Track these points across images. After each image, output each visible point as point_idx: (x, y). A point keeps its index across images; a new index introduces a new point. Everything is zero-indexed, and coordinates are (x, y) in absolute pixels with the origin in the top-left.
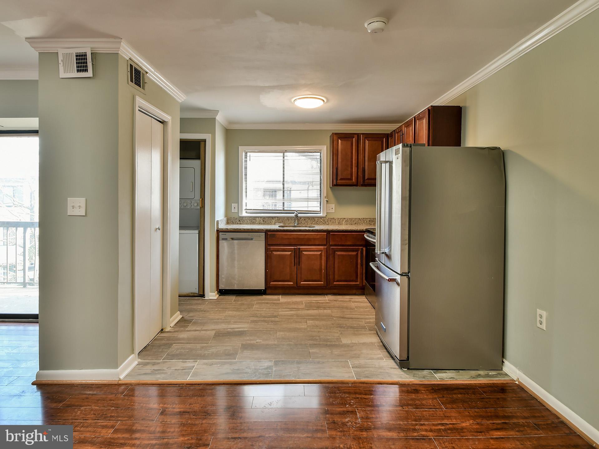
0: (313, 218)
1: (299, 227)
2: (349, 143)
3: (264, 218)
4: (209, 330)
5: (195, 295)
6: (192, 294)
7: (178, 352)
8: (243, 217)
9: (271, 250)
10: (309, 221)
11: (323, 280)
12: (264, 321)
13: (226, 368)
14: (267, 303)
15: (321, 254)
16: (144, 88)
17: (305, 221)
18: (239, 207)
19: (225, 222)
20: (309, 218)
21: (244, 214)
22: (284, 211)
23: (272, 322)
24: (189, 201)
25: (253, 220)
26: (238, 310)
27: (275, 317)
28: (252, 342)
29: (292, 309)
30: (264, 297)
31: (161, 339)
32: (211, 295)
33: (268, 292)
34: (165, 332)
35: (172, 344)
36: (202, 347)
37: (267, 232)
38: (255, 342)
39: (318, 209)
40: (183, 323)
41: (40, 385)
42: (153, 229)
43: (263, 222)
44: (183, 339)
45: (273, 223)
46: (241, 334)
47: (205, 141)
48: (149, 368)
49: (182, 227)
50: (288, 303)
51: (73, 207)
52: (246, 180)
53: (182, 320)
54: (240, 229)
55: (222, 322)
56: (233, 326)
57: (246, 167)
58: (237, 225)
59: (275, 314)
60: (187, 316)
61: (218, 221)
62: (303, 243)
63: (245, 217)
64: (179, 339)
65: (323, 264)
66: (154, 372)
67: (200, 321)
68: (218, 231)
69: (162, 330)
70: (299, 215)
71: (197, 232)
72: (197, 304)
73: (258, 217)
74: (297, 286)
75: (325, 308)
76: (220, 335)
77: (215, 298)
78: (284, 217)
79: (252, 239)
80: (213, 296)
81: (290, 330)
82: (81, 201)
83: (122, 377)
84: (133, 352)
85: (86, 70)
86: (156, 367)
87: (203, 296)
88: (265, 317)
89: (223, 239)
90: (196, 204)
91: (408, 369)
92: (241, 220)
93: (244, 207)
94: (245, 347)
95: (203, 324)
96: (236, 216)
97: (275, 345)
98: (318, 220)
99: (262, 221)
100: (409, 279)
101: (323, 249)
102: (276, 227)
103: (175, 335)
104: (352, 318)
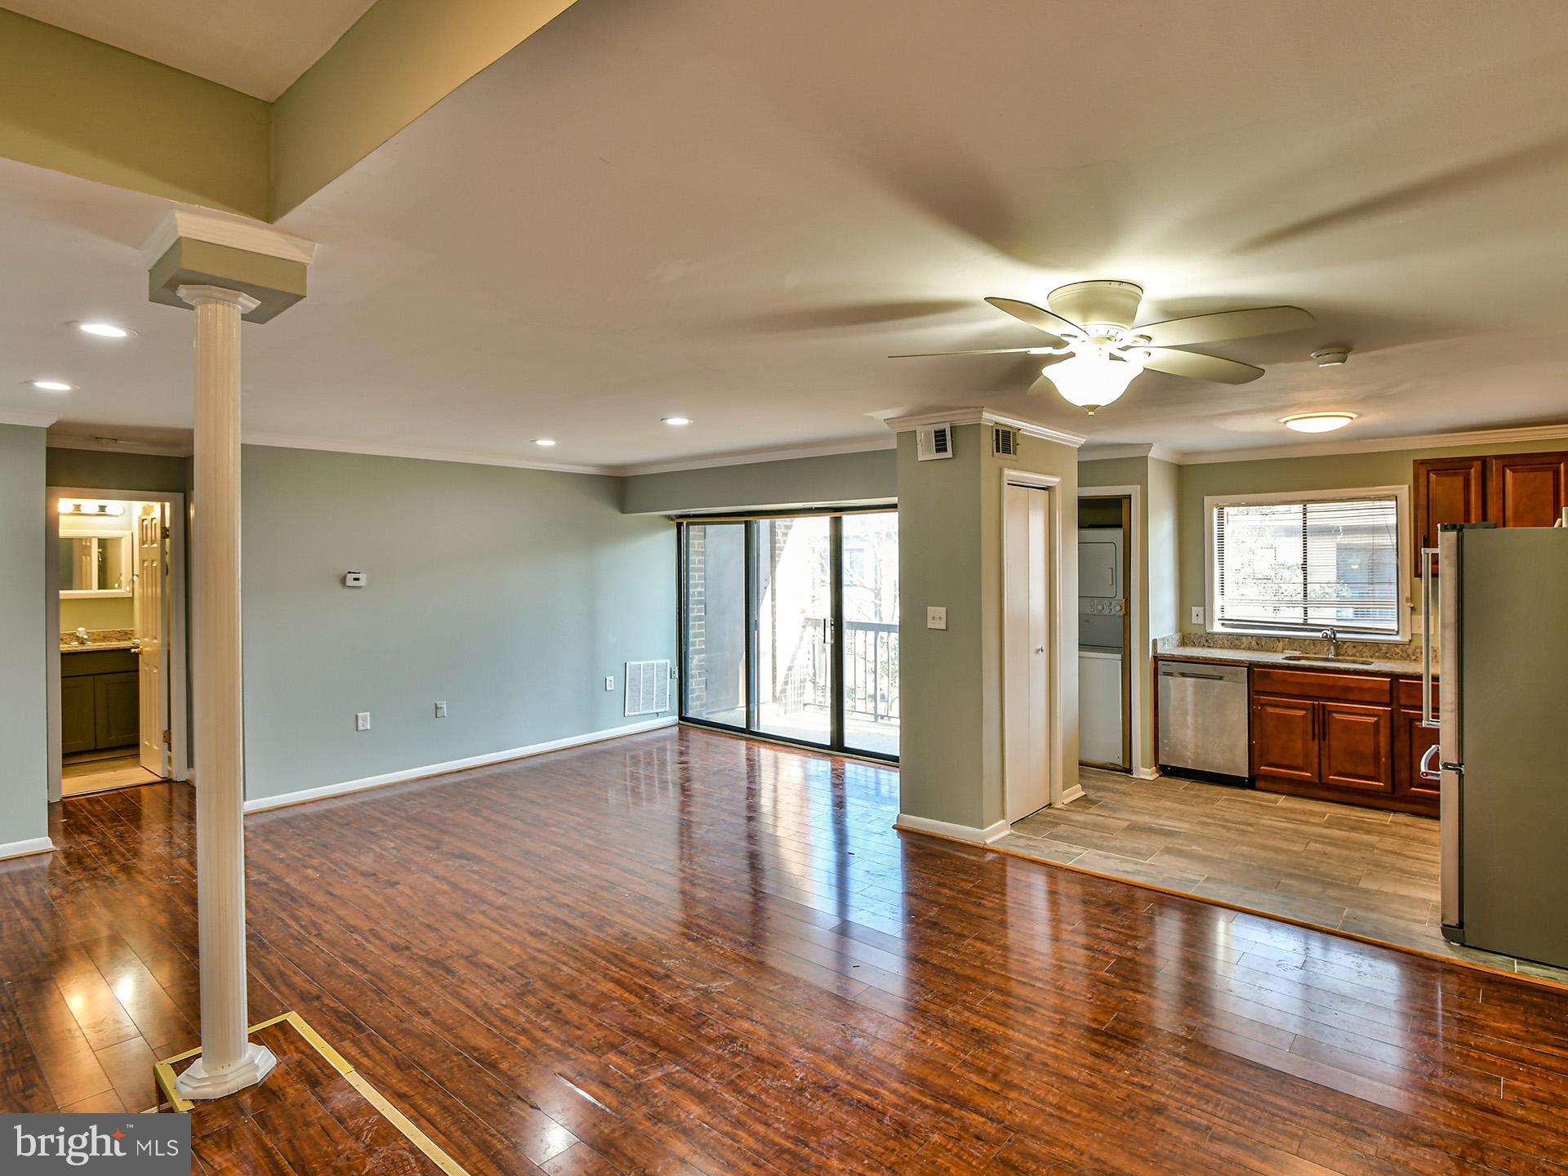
0: (1377, 644)
1: (1339, 661)
2: (1459, 481)
3: (1259, 637)
4: (1123, 819)
5: (1118, 768)
6: (1112, 766)
7: (1065, 834)
8: (1213, 634)
9: (1263, 702)
10: (1365, 650)
11: (1383, 777)
12: (1224, 827)
13: (1129, 867)
14: (1247, 803)
15: (1377, 724)
16: (1015, 454)
17: (1354, 650)
18: (1208, 614)
19: (1175, 642)
20: (1365, 643)
21: (1218, 628)
22: (1305, 626)
23: (1237, 830)
24: (1107, 603)
25: (1234, 642)
26: (1184, 802)
27: (1250, 825)
28: (1184, 848)
29: (1290, 820)
30: (1248, 792)
31: (1046, 816)
32: (1145, 772)
33: (1259, 784)
34: (1054, 808)
35: (1059, 824)
36: (1102, 837)
37: (1251, 667)
38: (1188, 848)
39: (1394, 626)
40: (1084, 802)
41: (901, 830)
42: (1033, 649)
43: (1256, 647)
44: (1076, 821)
45: (1280, 648)
46: (1169, 834)
47: (1129, 497)
48: (1021, 842)
49: (1083, 645)
50: (1292, 810)
51: (934, 618)
52: (1222, 562)
53: (1084, 798)
54: (1198, 658)
55: (1146, 814)
56: (1161, 822)
57: (1221, 537)
58: (1200, 649)
59: (1252, 820)
60: (1092, 795)
61: (1155, 641)
62: (1333, 694)
63: (1220, 634)
64: (1072, 821)
65: (1382, 744)
66: (1028, 847)
67: (1110, 805)
68: (1156, 658)
69: (1050, 805)
70: (1338, 635)
71: (1119, 656)
72: (1115, 781)
73: (1246, 636)
74: (1320, 780)
75: (1368, 832)
76: (1134, 829)
77: (1151, 778)
78: (1304, 639)
79: (1221, 678)
80: (1147, 774)
81: (1264, 847)
82: (941, 611)
83: (988, 842)
84: (1003, 816)
85: (945, 450)
86: (1031, 843)
87: (1129, 771)
88: (1227, 821)
89: (1166, 674)
90: (1118, 608)
91: (1463, 945)
92: (1210, 640)
93: (1217, 614)
94: (1168, 851)
95: (1115, 810)
96: (1200, 632)
97: (1222, 859)
98: (1389, 649)
99: (1254, 643)
100: (1461, 776)
101: (1381, 713)
102: (1277, 658)
103: (1068, 814)
104: (1418, 859)
